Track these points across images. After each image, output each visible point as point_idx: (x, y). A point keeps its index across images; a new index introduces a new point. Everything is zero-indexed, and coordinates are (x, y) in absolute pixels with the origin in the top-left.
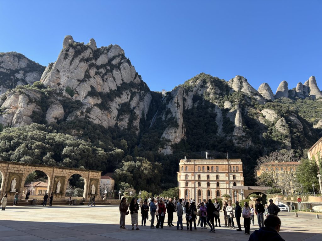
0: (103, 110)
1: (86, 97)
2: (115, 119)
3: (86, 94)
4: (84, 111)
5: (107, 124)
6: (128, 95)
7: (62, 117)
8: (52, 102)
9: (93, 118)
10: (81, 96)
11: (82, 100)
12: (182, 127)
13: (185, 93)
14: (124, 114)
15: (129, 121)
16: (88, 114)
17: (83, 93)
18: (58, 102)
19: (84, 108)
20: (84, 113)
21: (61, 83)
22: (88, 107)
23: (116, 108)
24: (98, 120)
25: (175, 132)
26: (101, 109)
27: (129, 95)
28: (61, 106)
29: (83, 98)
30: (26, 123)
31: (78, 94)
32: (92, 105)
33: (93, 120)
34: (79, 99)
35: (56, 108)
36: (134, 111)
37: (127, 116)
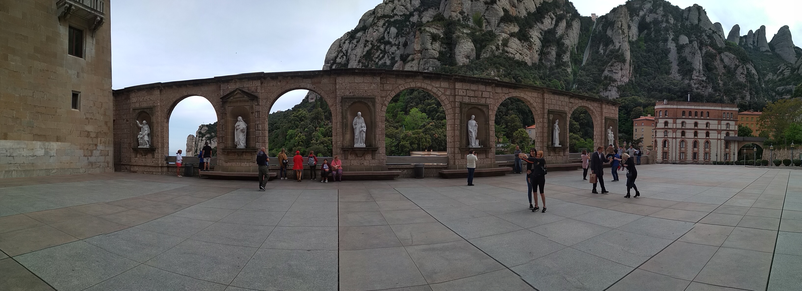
0: (523, 41)
1: (498, 25)
2: (539, 52)
3: (498, 20)
5: (530, 60)
6: (552, 19)
7: (474, 55)
8: (458, 37)
9: (511, 52)
10: (492, 24)
11: (494, 30)
12: (629, 63)
14: (550, 46)
15: (557, 55)
16: (506, 48)
17: (494, 21)
18: (465, 35)
19: (499, 40)
20: (500, 47)
21: (465, 11)
22: (503, 38)
23: (539, 38)
24: (518, 54)
26: (520, 40)
28: (470, 40)
29: (495, 26)
30: (434, 68)
31: (488, 22)
32: (508, 35)
33: (513, 55)
34: (490, 29)
35: (464, 43)
36: (562, 41)
37: (554, 48)
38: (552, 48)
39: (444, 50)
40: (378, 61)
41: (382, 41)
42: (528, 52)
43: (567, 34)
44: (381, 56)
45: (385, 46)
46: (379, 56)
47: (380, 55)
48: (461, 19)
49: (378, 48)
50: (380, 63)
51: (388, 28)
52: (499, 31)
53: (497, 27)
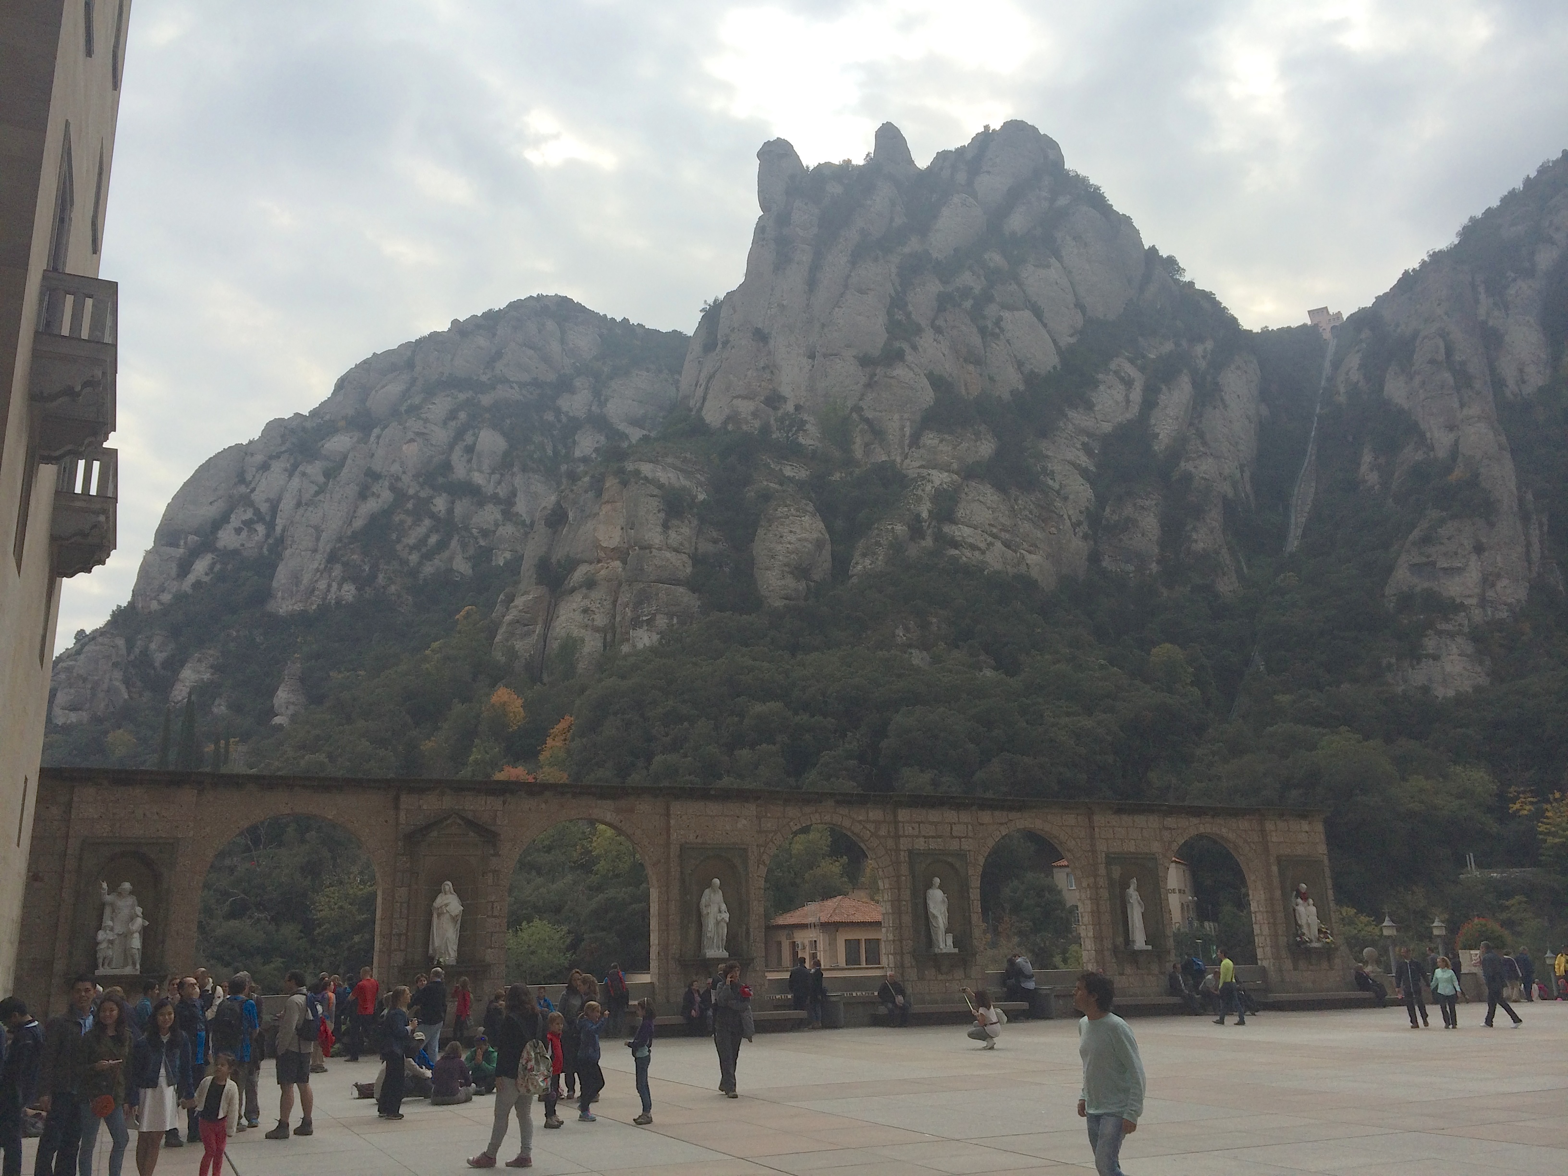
0: (1013, 493)
1: (915, 440)
2: (1084, 528)
3: (913, 421)
4: (925, 515)
5: (1047, 565)
6: (1128, 383)
7: (824, 563)
8: (766, 497)
9: (971, 540)
10: (892, 438)
11: (898, 459)
12: (1515, 509)
13: (1482, 297)
14: (1130, 494)
15: (1163, 528)
16: (947, 529)
17: (899, 423)
18: (790, 489)
19: (919, 499)
20: (925, 525)
21: (785, 390)
22: (937, 489)
23: (1078, 467)
24: (998, 544)
25: (1479, 549)
26: (1001, 488)
27: (1134, 380)
28: (811, 508)
29: (901, 444)
30: (675, 621)
31: (877, 433)
32: (955, 477)
33: (977, 553)
34: (884, 458)
35: (787, 521)
36: (1182, 464)
37: (1147, 503)
38: (1139, 502)
39: (710, 548)
40: (420, 564)
41: (441, 480)
42: (1039, 534)
43: (1201, 435)
44: (433, 539)
45: (453, 503)
46: (423, 541)
47: (427, 536)
48: (772, 422)
49: (422, 509)
50: (428, 569)
51: (470, 432)
52: (917, 464)
53: (910, 447)
